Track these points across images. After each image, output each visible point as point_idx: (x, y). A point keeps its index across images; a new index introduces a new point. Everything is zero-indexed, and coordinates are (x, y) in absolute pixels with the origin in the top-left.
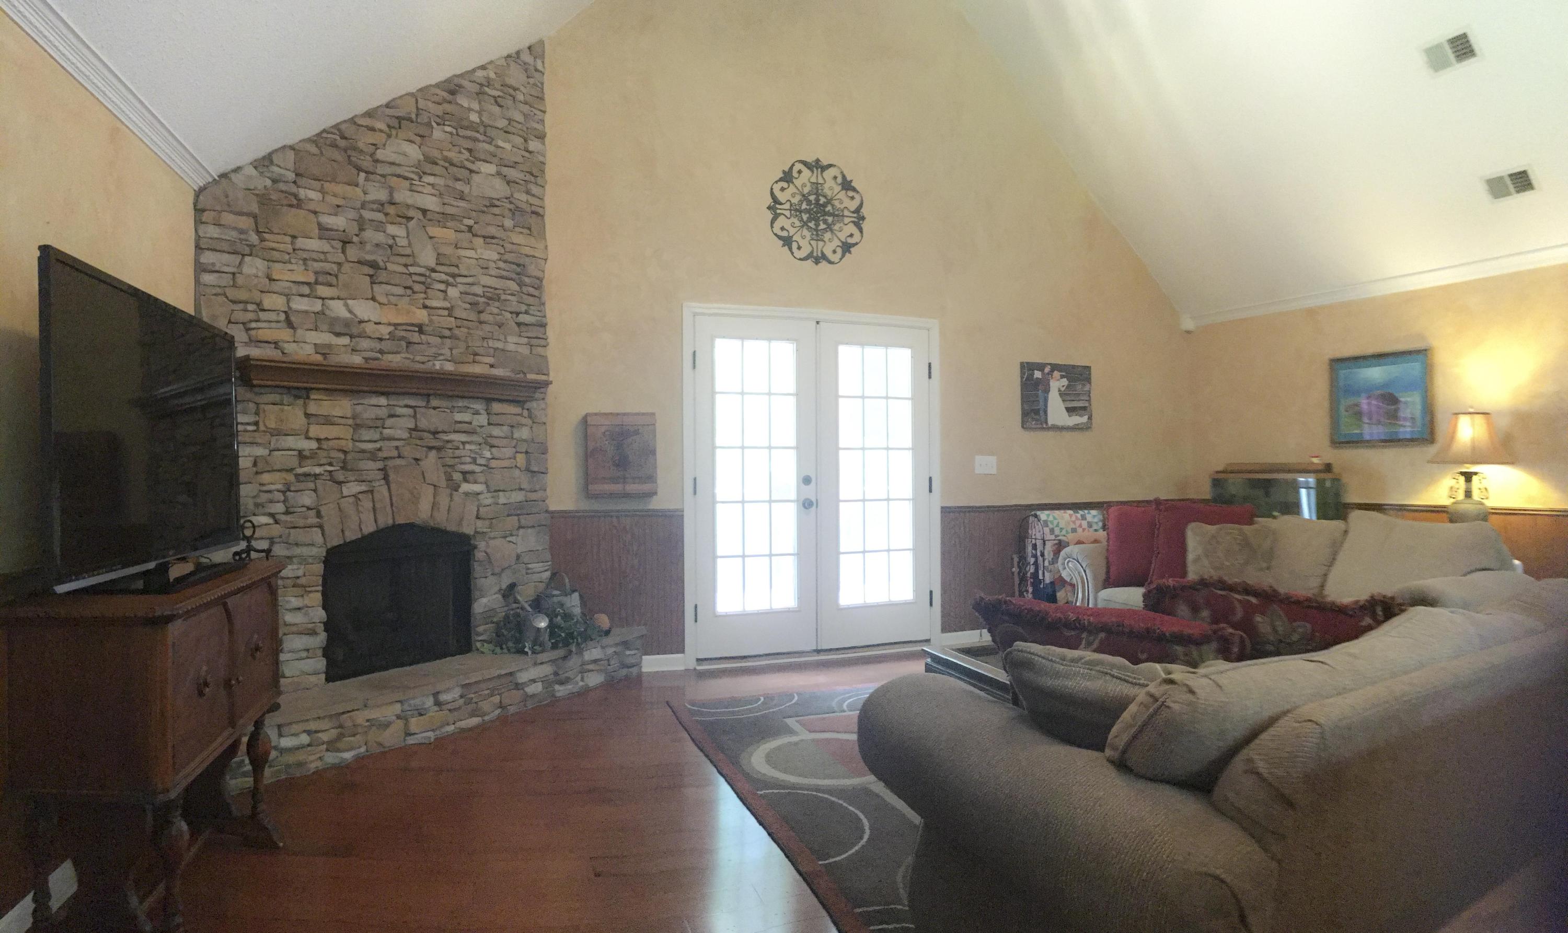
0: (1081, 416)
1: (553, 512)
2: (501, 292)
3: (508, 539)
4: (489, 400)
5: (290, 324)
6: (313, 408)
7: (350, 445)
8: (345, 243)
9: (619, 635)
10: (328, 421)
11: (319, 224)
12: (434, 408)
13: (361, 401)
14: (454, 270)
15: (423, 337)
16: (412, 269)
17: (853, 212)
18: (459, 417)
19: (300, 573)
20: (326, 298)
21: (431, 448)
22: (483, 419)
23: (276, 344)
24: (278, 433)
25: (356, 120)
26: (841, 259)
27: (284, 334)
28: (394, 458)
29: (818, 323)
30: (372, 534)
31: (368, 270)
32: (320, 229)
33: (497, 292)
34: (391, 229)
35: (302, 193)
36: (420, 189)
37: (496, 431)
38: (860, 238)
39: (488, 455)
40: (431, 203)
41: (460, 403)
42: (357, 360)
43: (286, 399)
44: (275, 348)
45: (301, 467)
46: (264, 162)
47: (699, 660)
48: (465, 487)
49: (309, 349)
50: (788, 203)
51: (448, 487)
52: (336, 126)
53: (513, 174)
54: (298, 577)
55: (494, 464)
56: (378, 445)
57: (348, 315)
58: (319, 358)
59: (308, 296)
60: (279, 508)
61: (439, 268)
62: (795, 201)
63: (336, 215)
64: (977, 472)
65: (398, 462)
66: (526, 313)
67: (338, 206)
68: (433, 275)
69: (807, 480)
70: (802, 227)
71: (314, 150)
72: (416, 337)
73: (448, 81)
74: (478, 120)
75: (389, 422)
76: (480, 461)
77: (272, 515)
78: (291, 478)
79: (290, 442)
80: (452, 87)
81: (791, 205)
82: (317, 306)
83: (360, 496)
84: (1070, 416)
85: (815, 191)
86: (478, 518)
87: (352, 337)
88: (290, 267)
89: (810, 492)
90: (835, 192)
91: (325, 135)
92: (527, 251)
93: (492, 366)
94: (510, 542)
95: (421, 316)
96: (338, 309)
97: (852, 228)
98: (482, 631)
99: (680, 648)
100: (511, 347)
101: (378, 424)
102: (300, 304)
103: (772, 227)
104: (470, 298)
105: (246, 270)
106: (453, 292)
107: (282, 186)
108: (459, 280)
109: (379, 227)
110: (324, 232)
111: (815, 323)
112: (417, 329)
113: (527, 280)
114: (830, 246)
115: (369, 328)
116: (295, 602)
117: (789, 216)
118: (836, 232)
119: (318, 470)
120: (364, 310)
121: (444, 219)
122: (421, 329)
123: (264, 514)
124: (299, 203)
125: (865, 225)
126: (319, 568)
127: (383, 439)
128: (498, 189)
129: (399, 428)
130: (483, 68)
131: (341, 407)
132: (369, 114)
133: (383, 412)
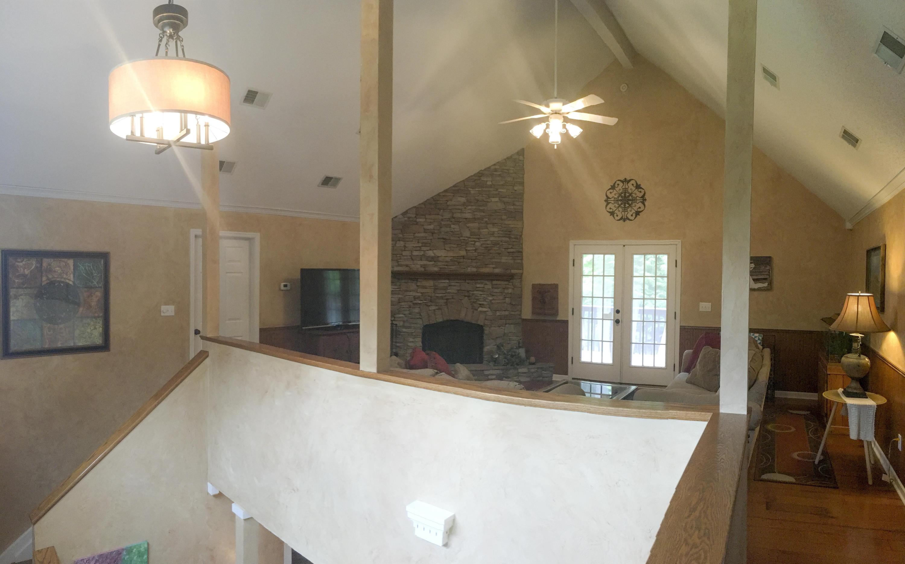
0: (763, 283)
1: (524, 319)
2: (500, 242)
3: (501, 327)
4: (492, 280)
5: (412, 259)
6: (419, 284)
7: (433, 295)
8: (433, 233)
9: (539, 365)
10: (425, 287)
11: (424, 228)
12: (468, 283)
13: (438, 281)
14: (478, 237)
15: (464, 260)
16: (461, 238)
17: (641, 198)
18: (478, 286)
19: (413, 332)
20: (425, 251)
21: (465, 296)
22: (489, 286)
23: (407, 266)
24: (407, 291)
25: (440, 194)
26: (635, 218)
27: (409, 263)
28: (451, 299)
29: (624, 246)
30: (441, 322)
31: (442, 240)
32: (424, 230)
33: (499, 242)
34: (452, 226)
35: (418, 220)
36: (464, 212)
37: (496, 290)
38: (644, 208)
39: (491, 298)
40: (468, 216)
41: (479, 281)
42: (436, 269)
43: (410, 281)
44: (406, 267)
45: (415, 301)
46: (404, 214)
47: (573, 379)
48: (480, 309)
49: (419, 266)
50: (613, 198)
51: (472, 309)
52: (432, 198)
53: (506, 200)
54: (413, 333)
55: (493, 301)
56: (445, 295)
57: (434, 255)
58: (423, 269)
59: (419, 250)
60: (407, 312)
61: (472, 237)
62: (616, 197)
63: (430, 225)
64: (700, 310)
65: (453, 300)
66: (512, 248)
67: (431, 222)
68: (470, 239)
69: (618, 312)
70: (619, 207)
71: (423, 206)
72: (462, 260)
73: (479, 173)
74: (491, 184)
75: (449, 288)
76: (487, 300)
77: (405, 314)
78: (411, 304)
79: (411, 293)
80: (480, 174)
81: (614, 198)
82: (422, 253)
83: (436, 310)
84: (755, 283)
85: (624, 192)
86: (485, 319)
87: (435, 262)
88: (413, 242)
89: (619, 316)
90: (633, 190)
91: (428, 201)
92: (512, 226)
93: (494, 268)
94: (501, 328)
95: (463, 253)
96: (430, 253)
97: (640, 205)
98: (486, 357)
99: (566, 373)
100: (503, 261)
101: (446, 288)
102: (415, 253)
103: (606, 208)
104: (484, 246)
105: (397, 245)
106: (478, 244)
107: (411, 219)
108: (480, 240)
109: (448, 226)
110: (425, 231)
111: (623, 246)
112: (462, 257)
113: (512, 236)
114: (630, 213)
115: (440, 259)
116: (411, 340)
117: (613, 203)
118: (633, 207)
119: (419, 302)
120: (438, 253)
121: (474, 220)
122: (463, 257)
123: (402, 314)
124: (417, 224)
125: (646, 203)
126: (421, 331)
127: (446, 293)
128: (500, 206)
129: (453, 290)
130: (494, 165)
131: (431, 283)
132: (446, 191)
133: (446, 285)
